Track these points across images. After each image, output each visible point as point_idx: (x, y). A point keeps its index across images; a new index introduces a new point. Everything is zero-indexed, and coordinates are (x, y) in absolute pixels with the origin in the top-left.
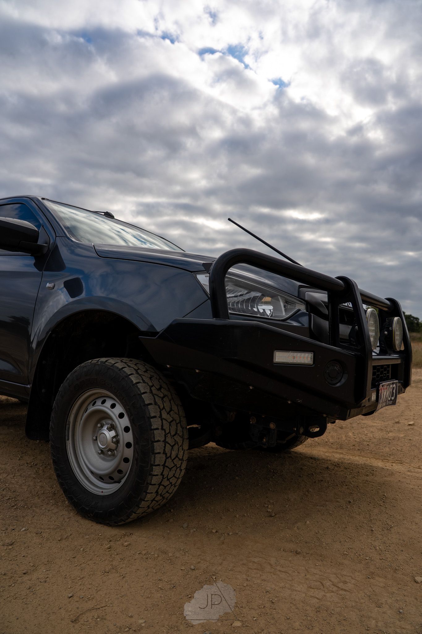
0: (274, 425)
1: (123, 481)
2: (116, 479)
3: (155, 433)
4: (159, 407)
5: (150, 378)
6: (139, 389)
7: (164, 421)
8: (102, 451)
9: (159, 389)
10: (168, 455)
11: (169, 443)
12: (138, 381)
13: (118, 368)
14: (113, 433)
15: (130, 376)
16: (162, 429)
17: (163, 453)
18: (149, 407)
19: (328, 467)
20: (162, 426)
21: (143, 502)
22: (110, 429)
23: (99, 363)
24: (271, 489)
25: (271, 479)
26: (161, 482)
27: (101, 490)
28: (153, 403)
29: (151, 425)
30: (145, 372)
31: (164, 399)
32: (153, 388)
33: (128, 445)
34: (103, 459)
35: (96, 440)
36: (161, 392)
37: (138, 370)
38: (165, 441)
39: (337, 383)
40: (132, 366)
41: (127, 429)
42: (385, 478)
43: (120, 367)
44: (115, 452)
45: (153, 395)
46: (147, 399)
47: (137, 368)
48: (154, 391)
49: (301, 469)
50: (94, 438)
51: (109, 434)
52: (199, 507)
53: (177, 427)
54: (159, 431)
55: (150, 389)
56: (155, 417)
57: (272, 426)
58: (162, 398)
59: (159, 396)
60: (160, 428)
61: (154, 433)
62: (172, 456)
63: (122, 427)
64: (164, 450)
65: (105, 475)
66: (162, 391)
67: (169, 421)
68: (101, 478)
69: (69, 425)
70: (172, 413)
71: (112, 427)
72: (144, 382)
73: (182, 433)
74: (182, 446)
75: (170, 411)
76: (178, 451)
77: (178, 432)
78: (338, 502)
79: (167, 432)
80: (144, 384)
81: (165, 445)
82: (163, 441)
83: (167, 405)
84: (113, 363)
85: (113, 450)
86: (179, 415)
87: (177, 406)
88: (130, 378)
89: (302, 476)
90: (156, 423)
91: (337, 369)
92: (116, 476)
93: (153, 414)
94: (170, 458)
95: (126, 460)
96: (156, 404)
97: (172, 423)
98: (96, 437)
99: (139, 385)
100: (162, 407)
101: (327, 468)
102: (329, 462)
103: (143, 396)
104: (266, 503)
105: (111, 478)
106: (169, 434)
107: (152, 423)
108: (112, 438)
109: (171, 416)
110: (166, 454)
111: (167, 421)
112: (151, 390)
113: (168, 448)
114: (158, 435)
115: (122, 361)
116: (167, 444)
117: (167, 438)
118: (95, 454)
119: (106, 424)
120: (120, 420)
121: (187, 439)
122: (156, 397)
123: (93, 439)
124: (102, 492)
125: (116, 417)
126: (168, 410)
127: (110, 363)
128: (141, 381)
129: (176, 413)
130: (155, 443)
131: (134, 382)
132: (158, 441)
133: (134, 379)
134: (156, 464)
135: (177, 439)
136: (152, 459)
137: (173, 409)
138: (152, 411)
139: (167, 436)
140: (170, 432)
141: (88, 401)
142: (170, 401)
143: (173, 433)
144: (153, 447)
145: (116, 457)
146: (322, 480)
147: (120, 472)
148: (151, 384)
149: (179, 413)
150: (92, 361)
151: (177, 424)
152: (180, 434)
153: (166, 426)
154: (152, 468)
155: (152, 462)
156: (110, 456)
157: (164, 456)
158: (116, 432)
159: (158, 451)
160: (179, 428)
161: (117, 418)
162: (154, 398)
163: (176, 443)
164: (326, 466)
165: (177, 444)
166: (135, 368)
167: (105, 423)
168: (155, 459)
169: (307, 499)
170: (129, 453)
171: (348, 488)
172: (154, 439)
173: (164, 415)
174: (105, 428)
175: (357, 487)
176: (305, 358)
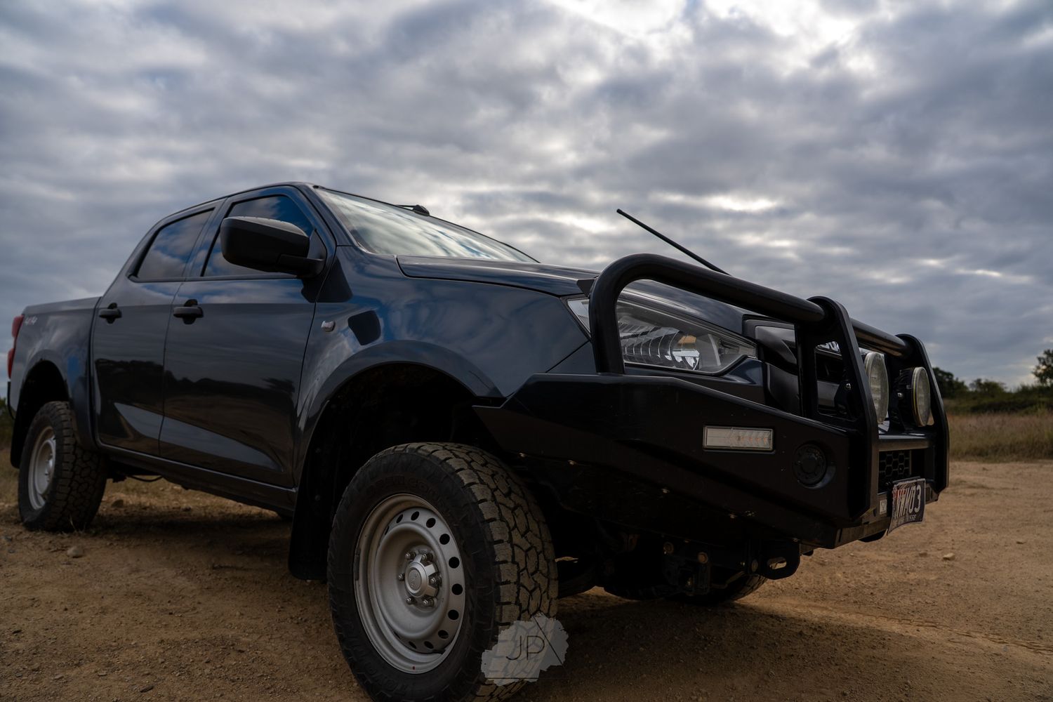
0: (705, 555)
1: (448, 650)
2: (436, 647)
3: (501, 569)
4: (508, 526)
5: (493, 476)
6: (473, 494)
7: (515, 548)
8: (412, 598)
9: (507, 495)
10: (524, 607)
11: (524, 587)
12: (471, 481)
13: (438, 459)
14: (430, 569)
15: (459, 473)
16: (514, 562)
17: (516, 603)
18: (491, 524)
19: (801, 631)
20: (513, 557)
21: (482, 686)
22: (425, 563)
23: (407, 452)
24: (701, 669)
25: (700, 652)
27: (413, 665)
28: (498, 518)
29: (494, 555)
30: (483, 465)
31: (516, 511)
32: (496, 493)
33: (457, 589)
34: (415, 613)
35: (403, 580)
36: (510, 499)
37: (471, 462)
38: (518, 583)
39: (818, 482)
40: (462, 455)
41: (453, 563)
42: (907, 653)
43: (442, 458)
44: (435, 600)
45: (498, 504)
46: (487, 510)
47: (469, 460)
48: (499, 497)
49: (754, 634)
50: (400, 577)
51: (425, 571)
52: (577, 698)
53: (538, 558)
54: (509, 566)
55: (493, 494)
56: (500, 541)
57: (702, 558)
58: (513, 510)
59: (508, 505)
60: (510, 560)
61: (499, 568)
62: (530, 608)
63: (446, 557)
64: (517, 598)
65: (419, 640)
66: (513, 499)
67: (525, 548)
68: (411, 644)
69: (359, 555)
70: (529, 535)
71: (429, 559)
72: (482, 482)
73: (546, 570)
74: (547, 591)
75: (526, 532)
76: (541, 599)
77: (540, 568)
78: (822, 693)
79: (522, 567)
80: (482, 487)
81: (519, 590)
82: (515, 583)
83: (521, 521)
84: (431, 450)
85: (432, 598)
86: (541, 538)
87: (538, 523)
88: (458, 476)
89: (755, 647)
90: (502, 552)
91: (816, 458)
92: (437, 641)
93: (497, 537)
94: (527, 612)
95: (453, 615)
97: (529, 553)
98: (404, 575)
99: (474, 488)
100: (512, 525)
101: (801, 633)
102: (804, 624)
103: (480, 505)
104: (694, 692)
105: (429, 645)
106: (525, 571)
107: (497, 552)
108: (429, 576)
109: (527, 540)
110: (520, 605)
111: (521, 548)
112: (493, 496)
113: (524, 595)
114: (508, 573)
115: (444, 448)
116: (521, 588)
117: (521, 577)
118: (402, 603)
119: (420, 553)
120: (442, 546)
121: (555, 580)
122: (501, 507)
123: (398, 578)
124: (414, 668)
125: (436, 541)
126: (523, 530)
127: (425, 451)
128: (478, 481)
129: (536, 535)
130: (501, 587)
131: (466, 483)
132: (507, 582)
133: (465, 478)
134: (503, 621)
135: (538, 580)
136: (498, 614)
137: (531, 529)
138: (496, 531)
139: (522, 574)
140: (526, 568)
141: (390, 515)
142: (526, 514)
143: (531, 569)
144: (498, 592)
145: (436, 609)
146: (792, 655)
147: (443, 634)
148: (493, 486)
149: (541, 535)
150: (395, 448)
151: (538, 554)
152: (544, 572)
153: (520, 556)
154: (498, 630)
155: (497, 619)
156: (426, 607)
157: (517, 608)
158: (436, 567)
159: (507, 600)
160: (542, 562)
161: (437, 544)
162: (499, 509)
163: (537, 586)
164: (798, 631)
165: (538, 589)
166: (466, 458)
167: (417, 552)
168: (501, 613)
169: (767, 687)
170: (458, 603)
171: (839, 669)
172: (501, 579)
173: (517, 539)
174: (418, 560)
175: (857, 667)
176: (758, 439)
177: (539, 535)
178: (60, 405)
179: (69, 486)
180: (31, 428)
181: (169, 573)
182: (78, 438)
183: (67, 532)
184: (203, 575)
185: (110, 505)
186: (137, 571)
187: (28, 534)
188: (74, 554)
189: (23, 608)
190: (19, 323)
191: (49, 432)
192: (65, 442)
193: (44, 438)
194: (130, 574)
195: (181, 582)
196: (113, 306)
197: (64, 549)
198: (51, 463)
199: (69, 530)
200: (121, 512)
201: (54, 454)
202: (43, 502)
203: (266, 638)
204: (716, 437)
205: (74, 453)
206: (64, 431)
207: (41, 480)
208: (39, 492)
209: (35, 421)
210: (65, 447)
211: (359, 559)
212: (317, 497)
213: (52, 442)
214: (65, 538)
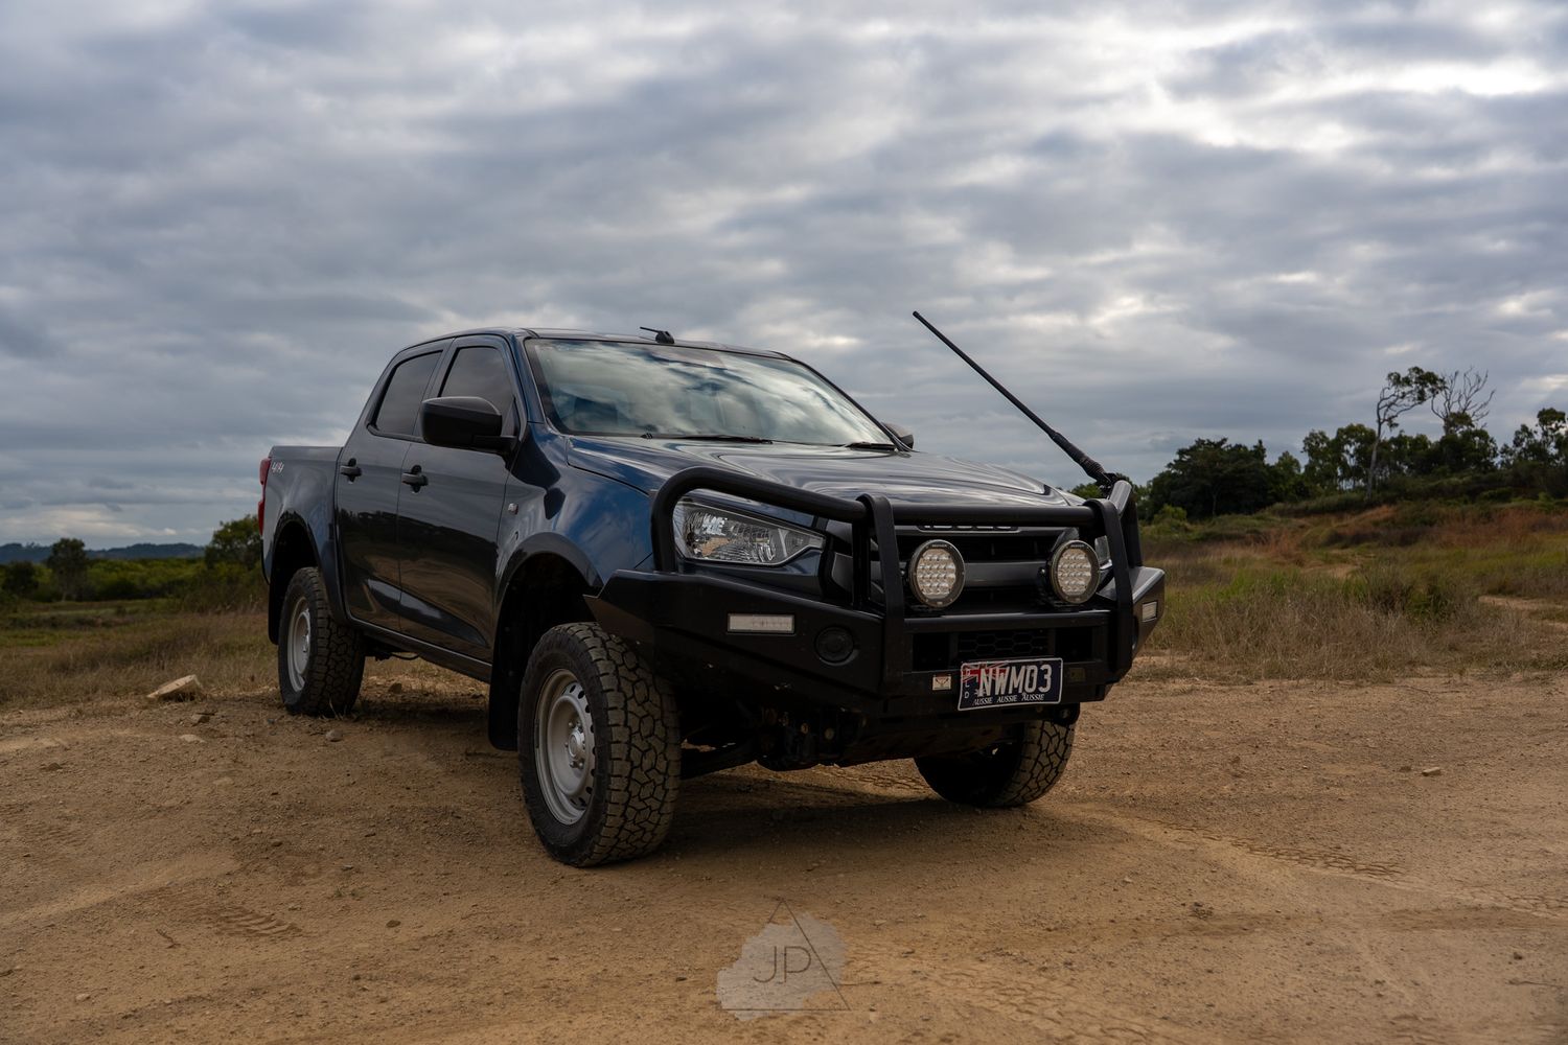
2: (584, 801)
4: (625, 696)
5: (624, 654)
6: (598, 668)
7: (629, 714)
8: (573, 761)
9: (633, 670)
10: (637, 764)
11: (637, 748)
12: (600, 657)
14: (581, 736)
15: (591, 651)
16: (625, 725)
17: (627, 760)
18: (608, 694)
20: (626, 721)
22: (579, 731)
23: (562, 631)
26: (628, 801)
27: (570, 818)
28: (615, 688)
29: (608, 720)
30: (619, 644)
31: (638, 685)
32: (621, 669)
33: (592, 751)
34: (574, 774)
35: (570, 746)
36: (635, 673)
37: (608, 641)
38: (629, 743)
39: (844, 660)
40: (601, 635)
41: (590, 729)
43: (581, 637)
45: (619, 677)
46: (607, 682)
47: (605, 637)
48: (622, 671)
50: (567, 744)
51: (579, 738)
53: (655, 725)
54: (620, 729)
56: (615, 708)
58: (634, 683)
59: (629, 679)
60: (622, 724)
62: (644, 766)
65: (575, 796)
66: (637, 673)
67: (641, 716)
68: (570, 800)
70: (647, 705)
72: (610, 659)
74: (663, 754)
75: (644, 702)
76: (656, 760)
77: (657, 733)
79: (635, 731)
80: (607, 662)
81: (630, 749)
82: (625, 743)
83: (641, 691)
84: (577, 630)
86: (662, 708)
87: (661, 695)
88: (590, 654)
90: (616, 717)
91: (843, 639)
92: (584, 796)
93: (610, 705)
94: (640, 769)
95: (591, 772)
96: (619, 689)
97: (645, 719)
98: (570, 742)
105: (580, 799)
106: (639, 734)
107: (610, 717)
108: (581, 743)
109: (645, 708)
110: (632, 762)
111: (636, 715)
112: (617, 670)
113: (635, 755)
114: (618, 734)
115: (590, 628)
116: (633, 748)
117: (634, 739)
118: (567, 767)
119: (576, 723)
120: (586, 717)
122: (622, 680)
123: (565, 747)
124: (572, 820)
125: (583, 713)
126: (640, 699)
127: (573, 631)
128: (606, 658)
129: (656, 706)
131: (594, 659)
132: (617, 742)
133: (594, 655)
134: (615, 774)
135: (653, 744)
136: (610, 767)
137: (651, 700)
139: (635, 737)
140: (639, 731)
141: (557, 688)
142: (648, 688)
143: (645, 733)
144: (610, 750)
145: (584, 768)
147: (588, 790)
148: (620, 662)
149: (663, 706)
150: (557, 628)
151: (655, 721)
152: (660, 736)
153: (633, 721)
156: (580, 768)
158: (584, 734)
159: (617, 756)
160: (660, 727)
162: (619, 683)
163: (652, 748)
165: (653, 750)
167: (574, 722)
168: (613, 766)
170: (593, 762)
173: (632, 706)
174: (576, 729)
176: (783, 624)
177: (658, 704)
178: (311, 571)
179: (326, 664)
180: (286, 598)
181: (420, 758)
182: (330, 613)
183: (328, 716)
184: (456, 760)
185: (386, 690)
186: (391, 754)
187: (290, 718)
188: (332, 738)
189: (281, 779)
190: (266, 467)
191: (303, 603)
192: (319, 616)
193: (300, 611)
194: (382, 757)
195: (431, 765)
196: (352, 462)
197: (322, 733)
198: (308, 637)
199: (330, 715)
200: (397, 699)
201: (309, 629)
202: (303, 683)
203: (485, 809)
204: (739, 623)
205: (328, 628)
206: (317, 603)
207: (299, 659)
208: (299, 672)
209: (289, 591)
210: (319, 621)
211: (538, 728)
212: (511, 673)
213: (306, 614)
214: (325, 723)
